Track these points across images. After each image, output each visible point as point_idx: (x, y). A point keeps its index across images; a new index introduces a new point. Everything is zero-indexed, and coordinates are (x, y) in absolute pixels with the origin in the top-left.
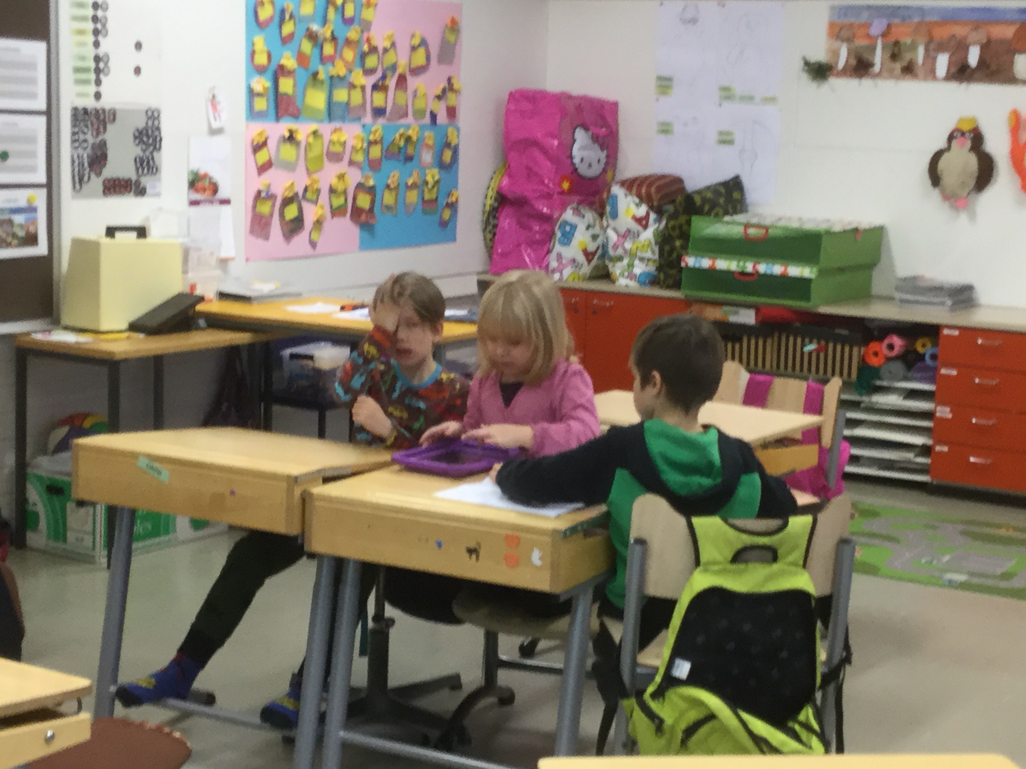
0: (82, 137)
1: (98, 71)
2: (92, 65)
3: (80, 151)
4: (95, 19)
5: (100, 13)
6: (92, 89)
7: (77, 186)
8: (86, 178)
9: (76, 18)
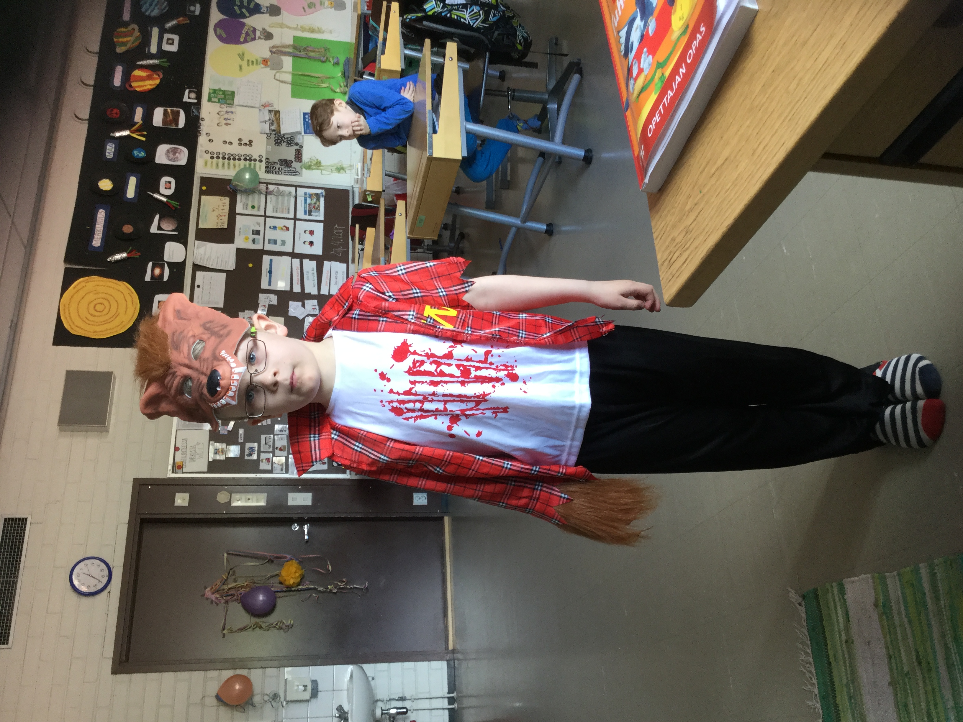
0: (277, 170)
1: (250, 160)
2: (248, 162)
3: (283, 171)
4: (229, 159)
5: (227, 157)
6: (257, 163)
7: (298, 173)
8: (294, 170)
9: (229, 168)
